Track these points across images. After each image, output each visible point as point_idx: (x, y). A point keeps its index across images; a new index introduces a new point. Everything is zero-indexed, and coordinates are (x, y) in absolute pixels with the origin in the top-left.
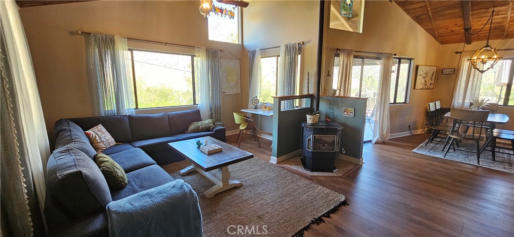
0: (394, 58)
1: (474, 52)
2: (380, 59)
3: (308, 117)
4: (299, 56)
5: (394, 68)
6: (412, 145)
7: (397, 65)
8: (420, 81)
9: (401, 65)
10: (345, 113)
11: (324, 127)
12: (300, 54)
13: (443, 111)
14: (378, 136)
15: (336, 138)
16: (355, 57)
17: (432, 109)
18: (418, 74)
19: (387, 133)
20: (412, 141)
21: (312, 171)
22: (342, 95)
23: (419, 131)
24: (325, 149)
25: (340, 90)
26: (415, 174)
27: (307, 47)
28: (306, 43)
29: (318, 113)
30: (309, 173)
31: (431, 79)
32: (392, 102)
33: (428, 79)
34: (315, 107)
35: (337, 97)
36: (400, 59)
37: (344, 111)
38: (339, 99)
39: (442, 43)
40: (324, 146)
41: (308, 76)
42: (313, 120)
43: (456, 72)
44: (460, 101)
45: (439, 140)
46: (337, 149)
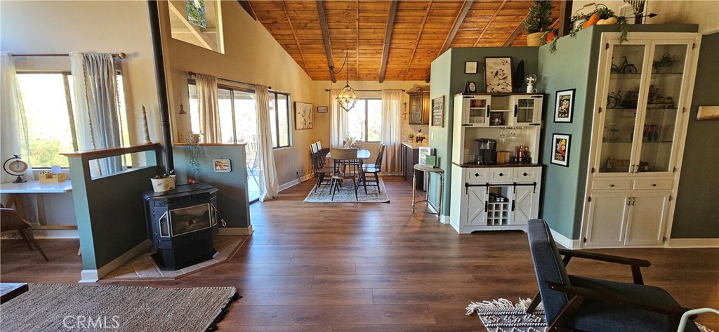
0: (269, 92)
1: (339, 91)
2: (253, 92)
3: (155, 182)
4: (120, 78)
5: (272, 104)
6: (302, 195)
7: (274, 100)
8: (300, 119)
9: (278, 100)
10: (218, 168)
11: (187, 194)
12: (119, 73)
13: (325, 151)
14: (266, 192)
15: (210, 207)
16: (220, 87)
17: (315, 151)
18: (297, 112)
19: (276, 186)
20: (302, 190)
21: (177, 268)
22: (209, 141)
23: (307, 177)
24: (193, 228)
25: (205, 135)
26: (311, 228)
27: (133, 63)
28: (130, 56)
29: (173, 174)
30: (172, 274)
31: (309, 117)
32: (276, 146)
33: (306, 117)
34: (165, 163)
35: (201, 145)
36: (276, 94)
37: (216, 165)
38: (205, 148)
39: (314, 78)
40: (191, 223)
41: (145, 113)
42: (166, 186)
43: (328, 109)
44: (336, 140)
45: (325, 183)
46: (213, 222)
